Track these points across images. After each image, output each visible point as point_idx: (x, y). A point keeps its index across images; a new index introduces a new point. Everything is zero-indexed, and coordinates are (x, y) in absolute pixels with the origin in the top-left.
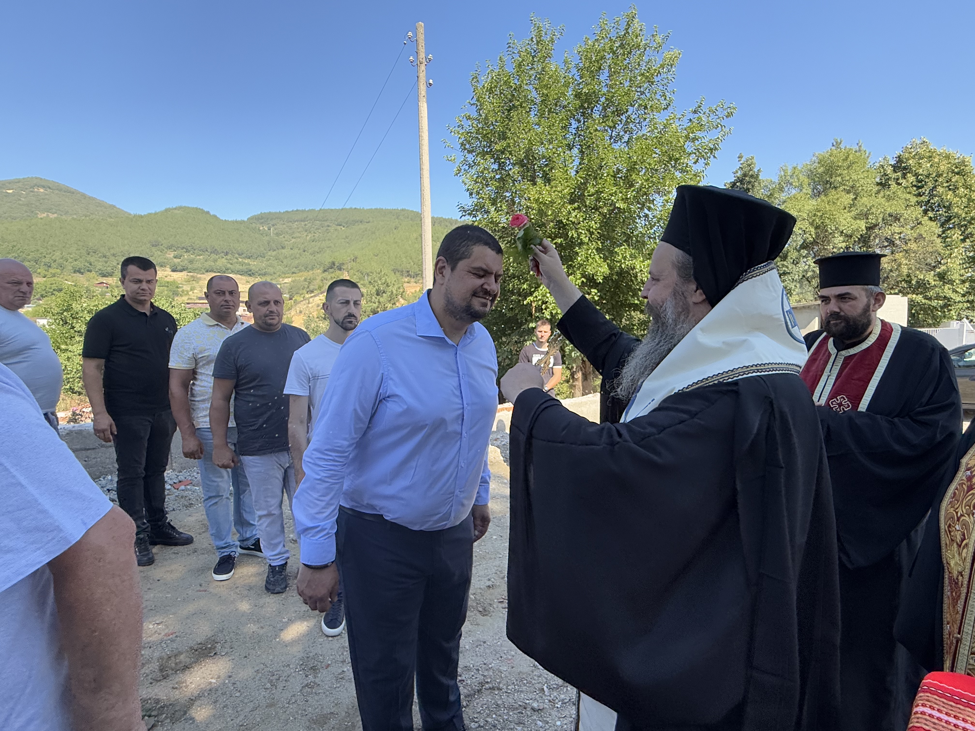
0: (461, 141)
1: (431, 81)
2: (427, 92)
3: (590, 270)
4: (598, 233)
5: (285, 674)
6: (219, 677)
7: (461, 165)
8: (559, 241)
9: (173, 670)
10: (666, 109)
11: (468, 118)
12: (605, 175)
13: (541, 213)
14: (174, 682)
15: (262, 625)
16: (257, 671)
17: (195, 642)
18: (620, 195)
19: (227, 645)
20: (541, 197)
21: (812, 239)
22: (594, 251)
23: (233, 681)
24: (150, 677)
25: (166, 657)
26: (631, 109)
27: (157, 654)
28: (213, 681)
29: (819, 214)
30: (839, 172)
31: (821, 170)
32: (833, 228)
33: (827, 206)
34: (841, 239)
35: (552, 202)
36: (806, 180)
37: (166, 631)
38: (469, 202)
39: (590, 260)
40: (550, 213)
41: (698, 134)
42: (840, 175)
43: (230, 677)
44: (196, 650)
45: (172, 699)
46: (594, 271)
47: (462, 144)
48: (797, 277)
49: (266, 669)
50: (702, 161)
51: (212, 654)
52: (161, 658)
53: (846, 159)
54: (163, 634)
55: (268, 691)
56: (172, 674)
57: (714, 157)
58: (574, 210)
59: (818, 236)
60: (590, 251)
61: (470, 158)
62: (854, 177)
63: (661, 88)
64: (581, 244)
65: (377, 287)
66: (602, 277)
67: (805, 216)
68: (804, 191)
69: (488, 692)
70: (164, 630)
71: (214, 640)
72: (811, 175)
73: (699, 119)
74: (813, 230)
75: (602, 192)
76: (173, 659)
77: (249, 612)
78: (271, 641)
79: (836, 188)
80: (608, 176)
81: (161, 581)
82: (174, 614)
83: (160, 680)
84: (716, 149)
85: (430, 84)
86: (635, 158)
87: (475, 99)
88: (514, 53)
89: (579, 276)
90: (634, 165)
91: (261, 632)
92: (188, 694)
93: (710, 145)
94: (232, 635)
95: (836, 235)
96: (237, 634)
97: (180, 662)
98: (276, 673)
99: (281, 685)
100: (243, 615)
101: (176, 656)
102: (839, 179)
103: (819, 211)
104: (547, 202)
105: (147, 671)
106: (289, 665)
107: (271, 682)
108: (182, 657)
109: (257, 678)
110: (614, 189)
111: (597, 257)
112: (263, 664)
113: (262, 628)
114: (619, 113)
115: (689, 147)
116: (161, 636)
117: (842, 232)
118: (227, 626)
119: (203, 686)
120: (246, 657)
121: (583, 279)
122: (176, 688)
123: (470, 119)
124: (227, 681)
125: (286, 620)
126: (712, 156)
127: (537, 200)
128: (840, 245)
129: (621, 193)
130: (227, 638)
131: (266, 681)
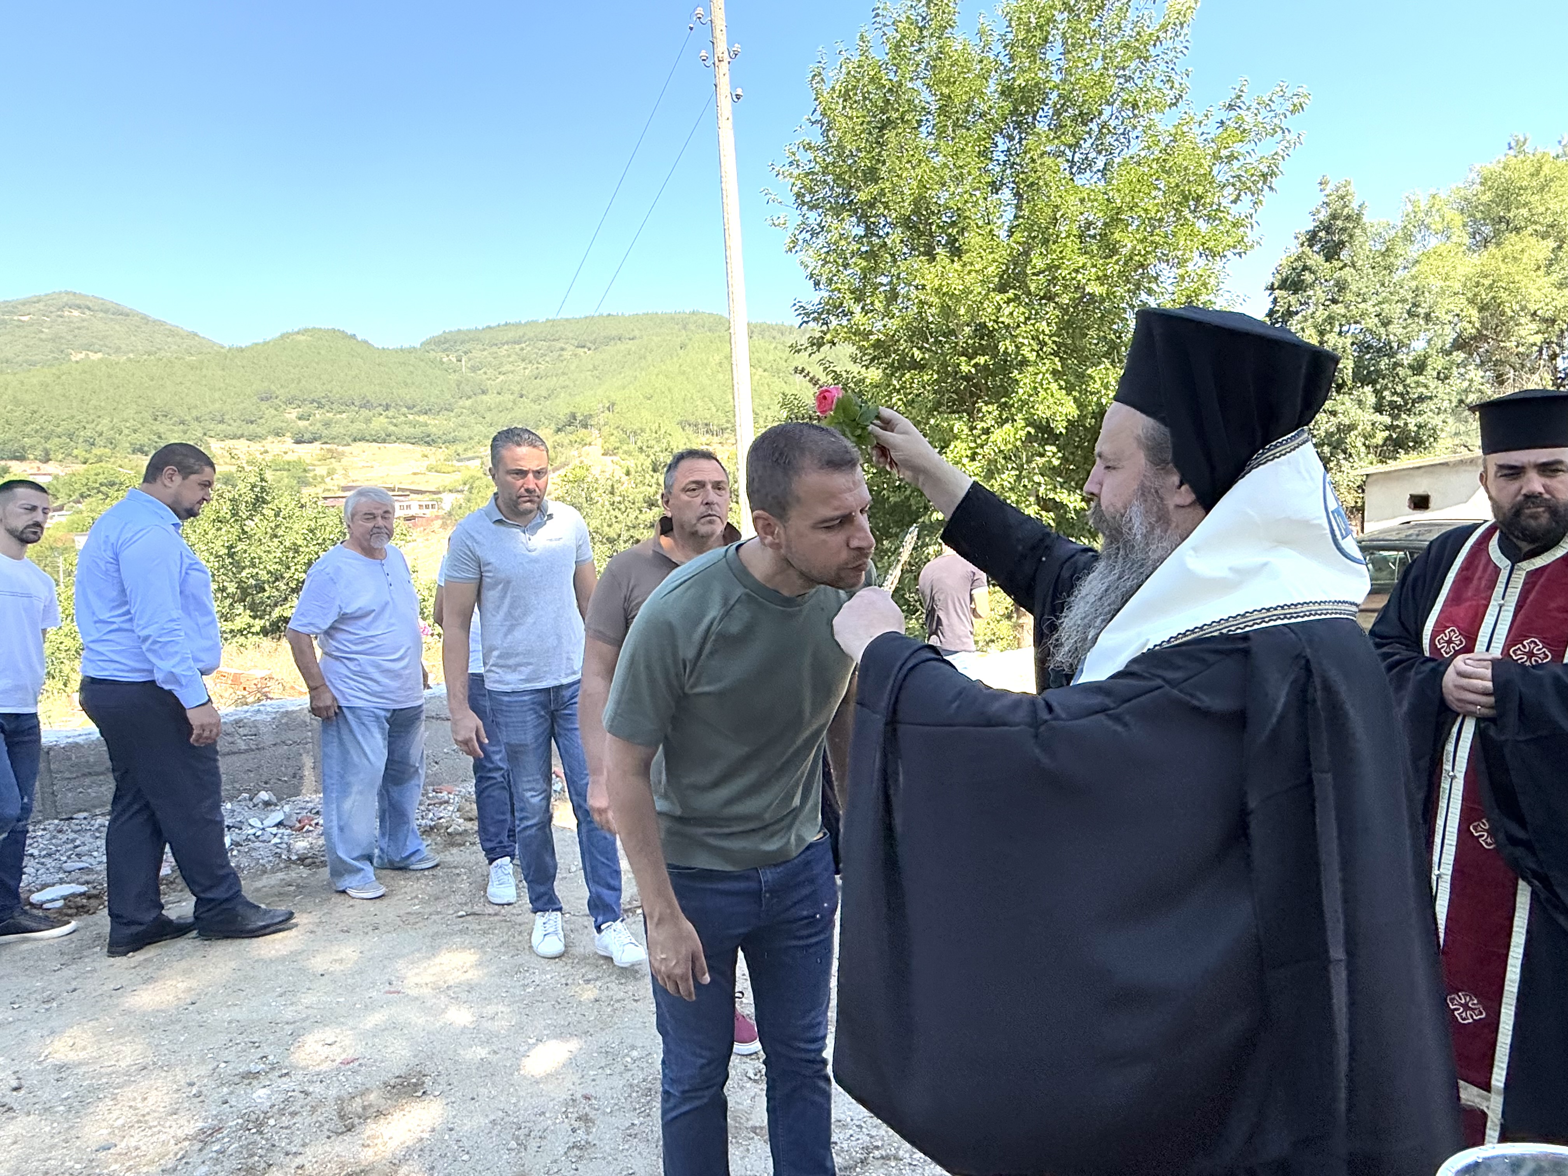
0: (795, 189)
1: (739, 91)
2: (734, 112)
3: (1041, 412)
4: (1054, 342)
5: (539, 1127)
6: (433, 1130)
7: (797, 232)
8: (981, 360)
9: (360, 1118)
10: (1175, 104)
11: (808, 147)
12: (1063, 235)
13: (947, 312)
14: (364, 1136)
15: (495, 1049)
16: (494, 1122)
17: (390, 1075)
18: (1094, 270)
19: (442, 1080)
20: (944, 283)
21: (1474, 331)
22: (1047, 375)
23: (455, 1136)
24: (326, 1127)
25: (347, 1097)
26: (1107, 111)
27: (333, 1092)
28: (426, 1135)
29: (1487, 282)
30: (1522, 199)
31: (1486, 198)
32: (1516, 307)
33: (1503, 266)
34: (1534, 327)
35: (967, 291)
36: (1458, 220)
37: (344, 1056)
38: (813, 298)
39: (1042, 393)
40: (962, 311)
41: (1237, 147)
42: (1525, 205)
43: (451, 1130)
44: (394, 1087)
45: (364, 1163)
46: (1048, 413)
47: (798, 195)
48: (1446, 404)
49: (507, 1119)
50: (1247, 198)
51: (419, 1094)
52: (339, 1098)
53: (1538, 172)
54: (339, 1060)
55: (513, 1154)
56: (360, 1124)
57: (1271, 188)
58: (1008, 302)
59: (1484, 326)
60: (1040, 376)
61: (813, 217)
62: (1555, 206)
63: (1163, 67)
64: (1024, 362)
65: (652, 457)
66: (1065, 424)
67: (1457, 287)
68: (1454, 239)
69: (878, 1163)
70: (339, 1054)
71: (420, 1072)
72: (1467, 207)
73: (1240, 118)
74: (1474, 313)
75: (1058, 267)
76: (358, 1099)
77: (472, 1026)
78: (512, 1074)
79: (1518, 230)
80: (1068, 237)
81: (326, 976)
82: (352, 1029)
83: (342, 1133)
84: (1273, 174)
85: (738, 97)
86: (1118, 201)
87: (818, 112)
88: (885, 25)
89: (1021, 423)
90: (1117, 214)
91: (494, 1058)
92: (389, 1155)
93: (1261, 167)
94: (448, 1063)
95: (1523, 320)
96: (456, 1062)
97: (370, 1106)
98: (523, 1125)
99: (533, 1145)
100: (462, 1033)
101: (362, 1094)
102: (1524, 211)
103: (1486, 276)
104: (957, 292)
105: (320, 1119)
106: (544, 1113)
107: (516, 1138)
108: (372, 1097)
109: (495, 1132)
110: (1082, 260)
111: (1054, 386)
112: (503, 1111)
113: (495, 1052)
114: (1084, 118)
115: (1222, 173)
116: (335, 1064)
117: (1535, 313)
118: (438, 1048)
119: (409, 1143)
120: (473, 1099)
121: (1029, 429)
122: (369, 1146)
123: (810, 148)
124: (447, 1137)
125: (534, 1041)
126: (1266, 188)
127: (937, 291)
128: (1532, 339)
129: (1094, 266)
130: (440, 1068)
131: (509, 1138)
